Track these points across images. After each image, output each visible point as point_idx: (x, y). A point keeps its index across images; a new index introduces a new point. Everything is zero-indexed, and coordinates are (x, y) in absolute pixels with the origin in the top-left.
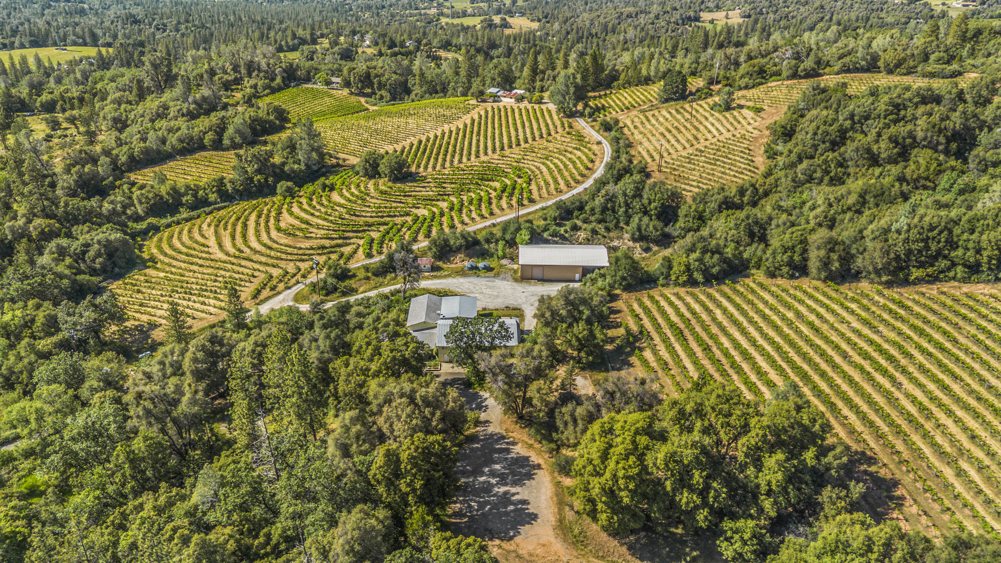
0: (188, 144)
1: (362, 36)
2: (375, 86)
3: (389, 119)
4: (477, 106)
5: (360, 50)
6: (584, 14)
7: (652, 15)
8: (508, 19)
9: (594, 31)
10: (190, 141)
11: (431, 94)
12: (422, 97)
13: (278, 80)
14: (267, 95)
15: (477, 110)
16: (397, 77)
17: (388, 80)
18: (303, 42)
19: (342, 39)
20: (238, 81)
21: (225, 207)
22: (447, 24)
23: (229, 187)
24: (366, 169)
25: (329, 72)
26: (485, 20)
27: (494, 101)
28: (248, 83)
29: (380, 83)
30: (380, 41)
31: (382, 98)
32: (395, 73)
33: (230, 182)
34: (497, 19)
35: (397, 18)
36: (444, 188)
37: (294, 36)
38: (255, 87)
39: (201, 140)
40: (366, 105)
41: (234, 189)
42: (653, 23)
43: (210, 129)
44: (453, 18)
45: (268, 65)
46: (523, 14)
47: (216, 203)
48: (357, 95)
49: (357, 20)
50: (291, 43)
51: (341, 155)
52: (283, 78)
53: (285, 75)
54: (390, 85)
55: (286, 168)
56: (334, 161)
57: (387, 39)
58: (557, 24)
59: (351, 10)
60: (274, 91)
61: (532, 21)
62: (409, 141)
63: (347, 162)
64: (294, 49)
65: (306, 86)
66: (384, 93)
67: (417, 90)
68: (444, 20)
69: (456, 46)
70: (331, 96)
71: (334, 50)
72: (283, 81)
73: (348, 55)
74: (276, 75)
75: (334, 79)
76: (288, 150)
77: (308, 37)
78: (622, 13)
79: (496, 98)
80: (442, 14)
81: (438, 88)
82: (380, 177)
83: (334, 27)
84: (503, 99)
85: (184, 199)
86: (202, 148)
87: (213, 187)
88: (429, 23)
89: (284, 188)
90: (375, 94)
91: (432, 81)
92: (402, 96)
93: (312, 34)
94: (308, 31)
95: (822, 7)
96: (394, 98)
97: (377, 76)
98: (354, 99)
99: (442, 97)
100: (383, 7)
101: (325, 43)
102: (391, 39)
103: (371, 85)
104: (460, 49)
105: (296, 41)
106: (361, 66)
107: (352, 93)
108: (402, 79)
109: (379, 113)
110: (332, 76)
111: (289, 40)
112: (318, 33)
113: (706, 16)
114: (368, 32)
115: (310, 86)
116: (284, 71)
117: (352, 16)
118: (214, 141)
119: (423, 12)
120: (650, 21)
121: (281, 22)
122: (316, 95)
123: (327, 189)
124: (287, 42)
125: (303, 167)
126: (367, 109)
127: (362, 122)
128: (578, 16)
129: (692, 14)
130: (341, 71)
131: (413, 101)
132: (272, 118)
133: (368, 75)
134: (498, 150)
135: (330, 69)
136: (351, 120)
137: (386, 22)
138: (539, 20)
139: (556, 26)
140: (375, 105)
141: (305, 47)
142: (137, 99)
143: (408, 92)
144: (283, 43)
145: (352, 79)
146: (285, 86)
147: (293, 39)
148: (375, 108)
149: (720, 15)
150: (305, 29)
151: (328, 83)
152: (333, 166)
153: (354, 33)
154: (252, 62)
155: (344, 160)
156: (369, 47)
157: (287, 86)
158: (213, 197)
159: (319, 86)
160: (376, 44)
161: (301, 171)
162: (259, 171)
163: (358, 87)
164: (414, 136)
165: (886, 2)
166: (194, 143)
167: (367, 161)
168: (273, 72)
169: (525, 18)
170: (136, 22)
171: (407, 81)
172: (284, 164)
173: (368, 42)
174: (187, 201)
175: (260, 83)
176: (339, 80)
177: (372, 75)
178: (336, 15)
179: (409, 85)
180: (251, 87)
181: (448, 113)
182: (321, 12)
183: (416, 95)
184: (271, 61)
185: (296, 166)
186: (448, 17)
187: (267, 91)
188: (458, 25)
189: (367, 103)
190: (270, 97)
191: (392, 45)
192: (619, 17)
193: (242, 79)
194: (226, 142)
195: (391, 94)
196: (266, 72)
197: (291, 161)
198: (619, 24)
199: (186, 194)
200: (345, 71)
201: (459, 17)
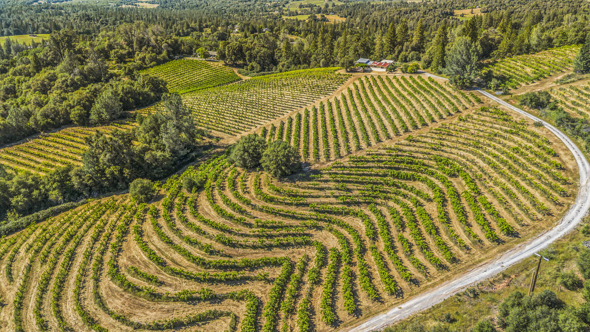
0: (53, 119)
1: (233, 26)
2: (247, 58)
3: (263, 91)
4: (350, 76)
5: (232, 35)
6: (375, 12)
7: (421, 12)
8: (326, 16)
9: (384, 23)
10: (56, 116)
11: (296, 65)
12: (288, 68)
13: (164, 53)
14: (152, 67)
15: (349, 80)
16: (266, 50)
17: (258, 53)
18: (194, 29)
19: (220, 28)
20: (131, 55)
21: (67, 209)
22: (287, 19)
23: (75, 181)
24: (244, 160)
25: (208, 47)
26: (311, 17)
27: (365, 71)
28: (138, 56)
29: (251, 55)
30: (246, 28)
31: (253, 68)
32: (263, 46)
33: (77, 175)
34: (319, 16)
35: (255, 16)
36: (349, 190)
37: (188, 27)
38: (143, 59)
39: (68, 113)
40: (239, 75)
41: (81, 183)
42: (423, 17)
43: (79, 103)
44: (290, 16)
45: (156, 41)
46: (335, 13)
47: (57, 204)
48: (230, 66)
49: (229, 18)
50: (186, 31)
51: (215, 133)
52: (168, 52)
53: (170, 49)
54: (260, 57)
55: (147, 156)
56: (208, 140)
57: (250, 27)
58: (358, 18)
59: (225, 12)
60: (159, 63)
61: (341, 17)
62: (286, 116)
63: (222, 141)
64: (187, 34)
65: (188, 58)
66: (254, 64)
67: (283, 61)
68: (284, 17)
69: (297, 31)
70: (207, 67)
71: (214, 34)
72: (168, 54)
73: (223, 37)
74: (162, 49)
75: (211, 53)
76: (152, 132)
77: (198, 27)
78: (401, 11)
79: (366, 69)
80: (283, 14)
81: (301, 59)
82: (262, 169)
83: (215, 21)
84: (373, 69)
85: (13, 201)
86: (68, 123)
87: (55, 181)
88: (275, 19)
89: (138, 189)
90: (247, 65)
91: (296, 53)
92: (271, 66)
93: (200, 25)
94: (198, 23)
95: (537, 5)
96: (263, 69)
97: (248, 49)
98: (228, 69)
99: (307, 68)
100: (245, 11)
101: (209, 30)
102: (253, 27)
103: (243, 57)
104: (300, 33)
105: (189, 30)
106: (234, 43)
107: (226, 65)
108: (269, 52)
109: (252, 83)
110: (211, 50)
111: (184, 29)
112: (204, 25)
113: (457, 12)
114: (236, 24)
115: (191, 58)
116: (169, 46)
117: (226, 16)
118: (80, 116)
119: (270, 13)
120: (421, 15)
121: (181, 19)
122: (195, 66)
123: (194, 189)
124: (183, 30)
125: (167, 154)
126: (241, 79)
127: (237, 93)
128: (371, 14)
129: (449, 11)
130: (217, 46)
131: (281, 71)
132: (146, 89)
133: (240, 49)
134: (401, 132)
135: (209, 45)
136: (225, 91)
137: (247, 19)
138: (346, 17)
139: (358, 20)
140: (247, 75)
141: (194, 33)
142: (35, 71)
143: (275, 63)
144: (180, 31)
145: (227, 53)
146: (170, 58)
147: (187, 29)
148: (247, 78)
149: (467, 11)
150: (195, 22)
151: (206, 56)
152: (206, 148)
153: (228, 24)
154: (143, 38)
155: (218, 139)
156: (237, 33)
157: (172, 59)
158: (54, 195)
159: (199, 59)
160: (243, 30)
161: (165, 159)
162: (112, 161)
163: (231, 59)
164: (291, 109)
165: (582, 2)
166: (60, 119)
167: (245, 151)
168: (160, 47)
169: (336, 16)
170: (89, 19)
171: (273, 54)
172: (145, 150)
173: (237, 30)
174: (17, 202)
175: (148, 56)
176: (215, 53)
177: (244, 49)
178: (217, 15)
179: (276, 57)
180: (140, 59)
181: (321, 83)
182: (207, 14)
183: (283, 66)
184: (159, 38)
185: (159, 153)
186: (287, 15)
187: (154, 63)
188: (294, 20)
189: (240, 73)
190: (155, 68)
191: (254, 31)
192: (399, 14)
193: (134, 53)
194: (93, 117)
195: (261, 65)
196: (154, 47)
197: (153, 146)
198: (400, 17)
199: (17, 193)
200: (221, 46)
201: (294, 15)
